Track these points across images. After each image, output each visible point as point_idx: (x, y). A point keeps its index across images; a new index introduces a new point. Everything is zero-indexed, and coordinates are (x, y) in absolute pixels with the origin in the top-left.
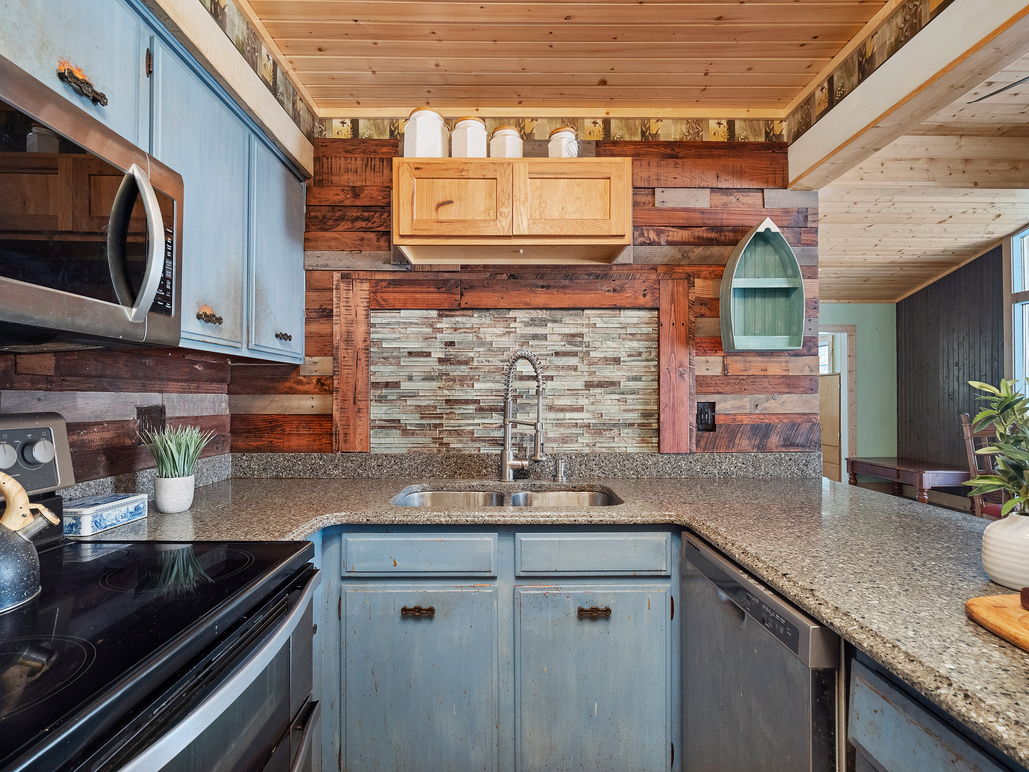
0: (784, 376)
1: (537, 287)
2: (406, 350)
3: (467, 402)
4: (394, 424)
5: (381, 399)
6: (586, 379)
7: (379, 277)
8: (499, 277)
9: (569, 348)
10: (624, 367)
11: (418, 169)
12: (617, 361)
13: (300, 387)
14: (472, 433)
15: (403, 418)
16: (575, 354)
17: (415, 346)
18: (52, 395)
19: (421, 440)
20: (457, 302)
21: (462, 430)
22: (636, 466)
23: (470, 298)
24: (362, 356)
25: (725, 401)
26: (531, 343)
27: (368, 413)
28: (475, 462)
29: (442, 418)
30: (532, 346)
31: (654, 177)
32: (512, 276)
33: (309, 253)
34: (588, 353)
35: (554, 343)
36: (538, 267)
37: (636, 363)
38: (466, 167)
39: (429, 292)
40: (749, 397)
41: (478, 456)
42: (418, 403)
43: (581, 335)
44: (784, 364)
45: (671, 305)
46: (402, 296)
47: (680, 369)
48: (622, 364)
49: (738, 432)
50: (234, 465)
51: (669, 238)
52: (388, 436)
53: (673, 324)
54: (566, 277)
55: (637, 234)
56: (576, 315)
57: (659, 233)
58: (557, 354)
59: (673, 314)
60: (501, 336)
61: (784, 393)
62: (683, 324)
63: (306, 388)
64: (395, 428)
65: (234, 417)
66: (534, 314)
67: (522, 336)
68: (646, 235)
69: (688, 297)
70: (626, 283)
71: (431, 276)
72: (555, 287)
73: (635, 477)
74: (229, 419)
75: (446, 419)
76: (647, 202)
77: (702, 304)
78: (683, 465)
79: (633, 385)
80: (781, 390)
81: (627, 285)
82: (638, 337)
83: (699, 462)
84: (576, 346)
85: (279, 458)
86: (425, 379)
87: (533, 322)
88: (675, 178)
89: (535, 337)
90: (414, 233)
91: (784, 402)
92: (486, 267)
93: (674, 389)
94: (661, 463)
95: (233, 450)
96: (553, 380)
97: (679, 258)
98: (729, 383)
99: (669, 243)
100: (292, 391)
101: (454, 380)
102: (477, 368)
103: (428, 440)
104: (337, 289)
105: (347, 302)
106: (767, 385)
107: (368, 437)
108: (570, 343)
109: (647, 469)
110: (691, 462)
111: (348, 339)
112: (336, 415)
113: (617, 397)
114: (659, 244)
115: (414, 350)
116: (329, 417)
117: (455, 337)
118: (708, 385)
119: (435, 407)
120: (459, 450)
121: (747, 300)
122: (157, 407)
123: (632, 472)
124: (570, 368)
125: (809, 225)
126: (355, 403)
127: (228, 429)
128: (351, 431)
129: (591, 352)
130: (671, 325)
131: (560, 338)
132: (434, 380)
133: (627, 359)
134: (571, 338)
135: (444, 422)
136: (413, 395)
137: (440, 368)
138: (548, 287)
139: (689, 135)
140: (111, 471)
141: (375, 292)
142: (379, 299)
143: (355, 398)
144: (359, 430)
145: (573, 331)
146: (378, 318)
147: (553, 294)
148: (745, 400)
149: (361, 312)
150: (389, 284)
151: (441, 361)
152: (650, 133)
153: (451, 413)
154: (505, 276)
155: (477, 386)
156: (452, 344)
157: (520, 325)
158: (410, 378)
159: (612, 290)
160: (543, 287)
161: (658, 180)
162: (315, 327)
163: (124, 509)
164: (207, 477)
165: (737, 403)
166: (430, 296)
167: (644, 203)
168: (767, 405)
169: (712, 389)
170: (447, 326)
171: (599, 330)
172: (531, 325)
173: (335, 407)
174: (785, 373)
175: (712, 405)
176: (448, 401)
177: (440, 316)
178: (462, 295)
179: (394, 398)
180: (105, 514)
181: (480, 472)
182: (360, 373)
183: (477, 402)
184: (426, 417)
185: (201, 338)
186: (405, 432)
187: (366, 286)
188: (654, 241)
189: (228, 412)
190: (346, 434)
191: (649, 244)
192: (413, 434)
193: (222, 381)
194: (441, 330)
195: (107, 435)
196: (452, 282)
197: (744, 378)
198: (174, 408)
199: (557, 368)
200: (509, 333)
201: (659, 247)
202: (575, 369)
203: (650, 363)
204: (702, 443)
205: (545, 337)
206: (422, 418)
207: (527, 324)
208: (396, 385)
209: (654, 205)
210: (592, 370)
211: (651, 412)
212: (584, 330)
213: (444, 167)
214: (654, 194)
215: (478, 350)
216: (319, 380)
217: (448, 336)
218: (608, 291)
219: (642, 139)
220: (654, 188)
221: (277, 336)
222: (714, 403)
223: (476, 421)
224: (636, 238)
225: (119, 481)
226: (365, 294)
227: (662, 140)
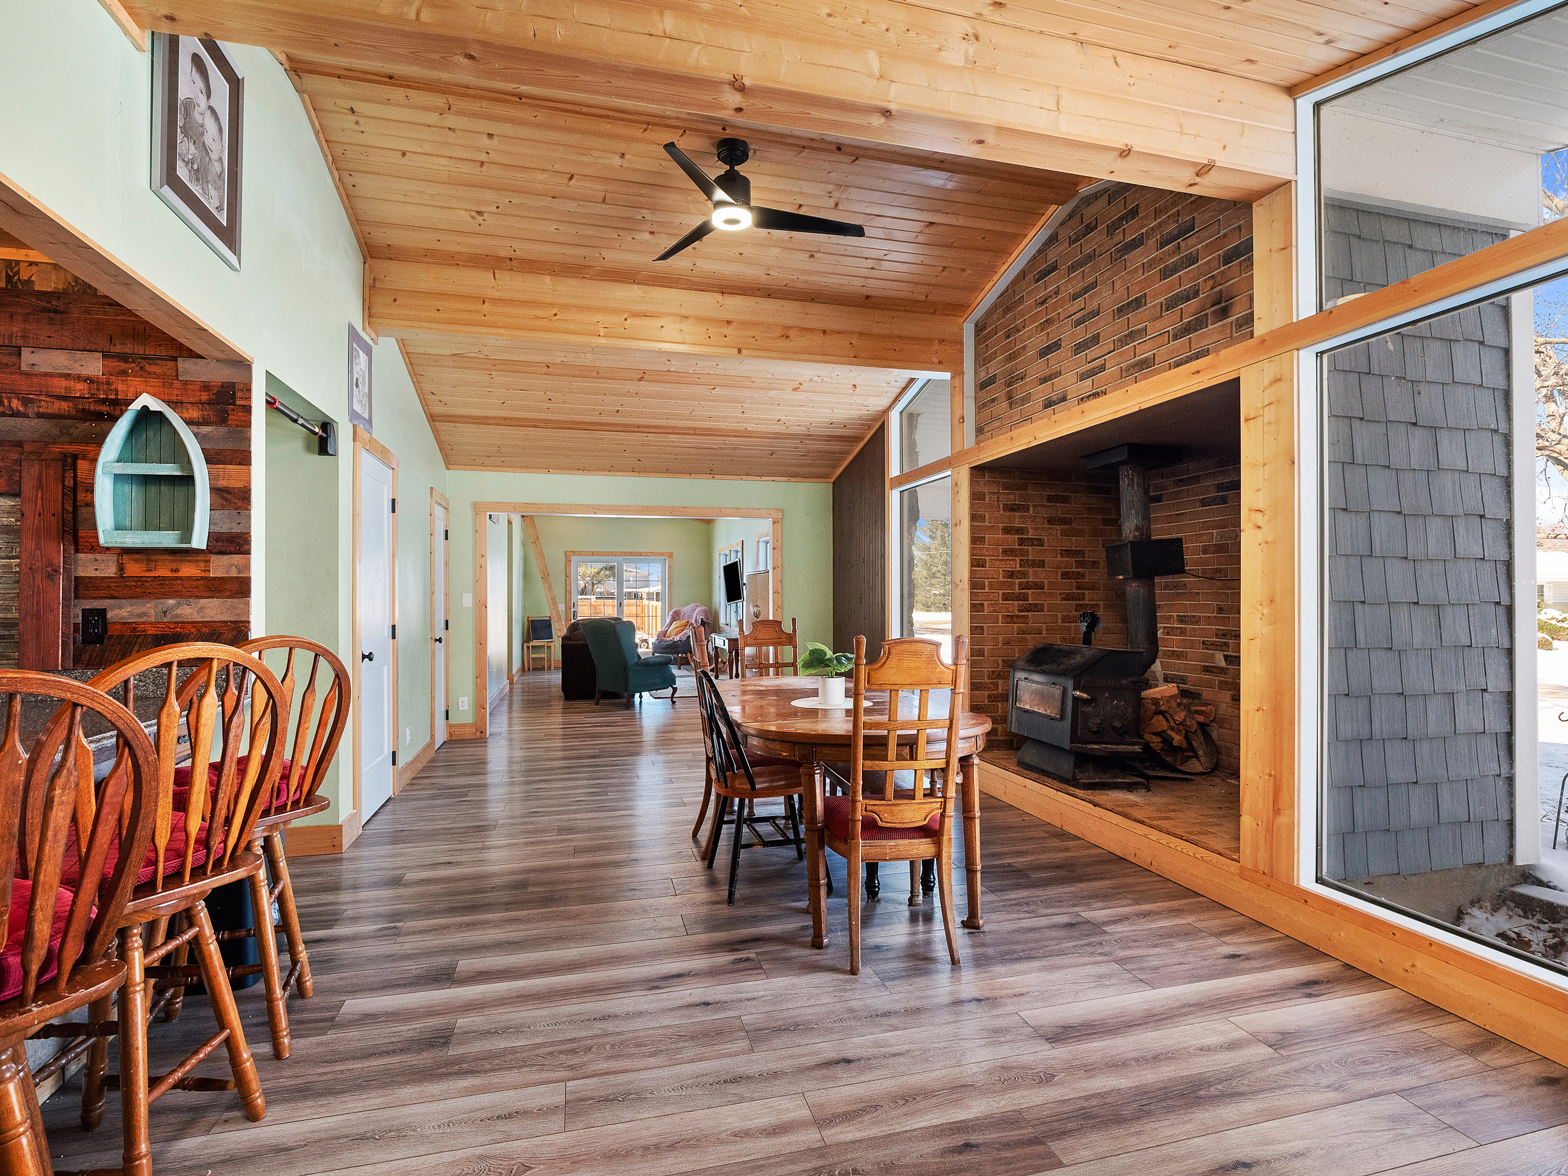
0: (202, 578)
25: (120, 607)
31: (19, 334)
40: (154, 602)
44: (203, 564)
45: (37, 492)
47: (49, 569)
49: (135, 644)
51: (41, 410)
53: (40, 515)
57: (26, 402)
59: (39, 502)
61: (203, 597)
62: (54, 515)
68: (6, 402)
69: (63, 481)
76: (10, 364)
77: (87, 491)
80: (198, 594)
88: (49, 337)
91: (202, 608)
93: (39, 594)
97: (55, 434)
98: (127, 586)
99: (40, 416)
106: (180, 588)
114: (25, 416)
118: (98, 588)
121: (149, 488)
125: (238, 403)
130: (37, 516)
139: (77, 286)
148: (148, 605)
152: (19, 279)
161: (24, 337)
165: (138, 610)
167: (7, 364)
168: (179, 611)
169: (102, 593)
174: (203, 574)
175: (102, 612)
188: (19, 411)
191: (12, 415)
197: (148, 579)
201: (27, 421)
203: (12, 561)
204: (85, 658)
209: (20, 367)
211: (13, 621)
214: (20, 355)
219: (7, 286)
220: (20, 347)
222: (105, 609)
227: (36, 289)
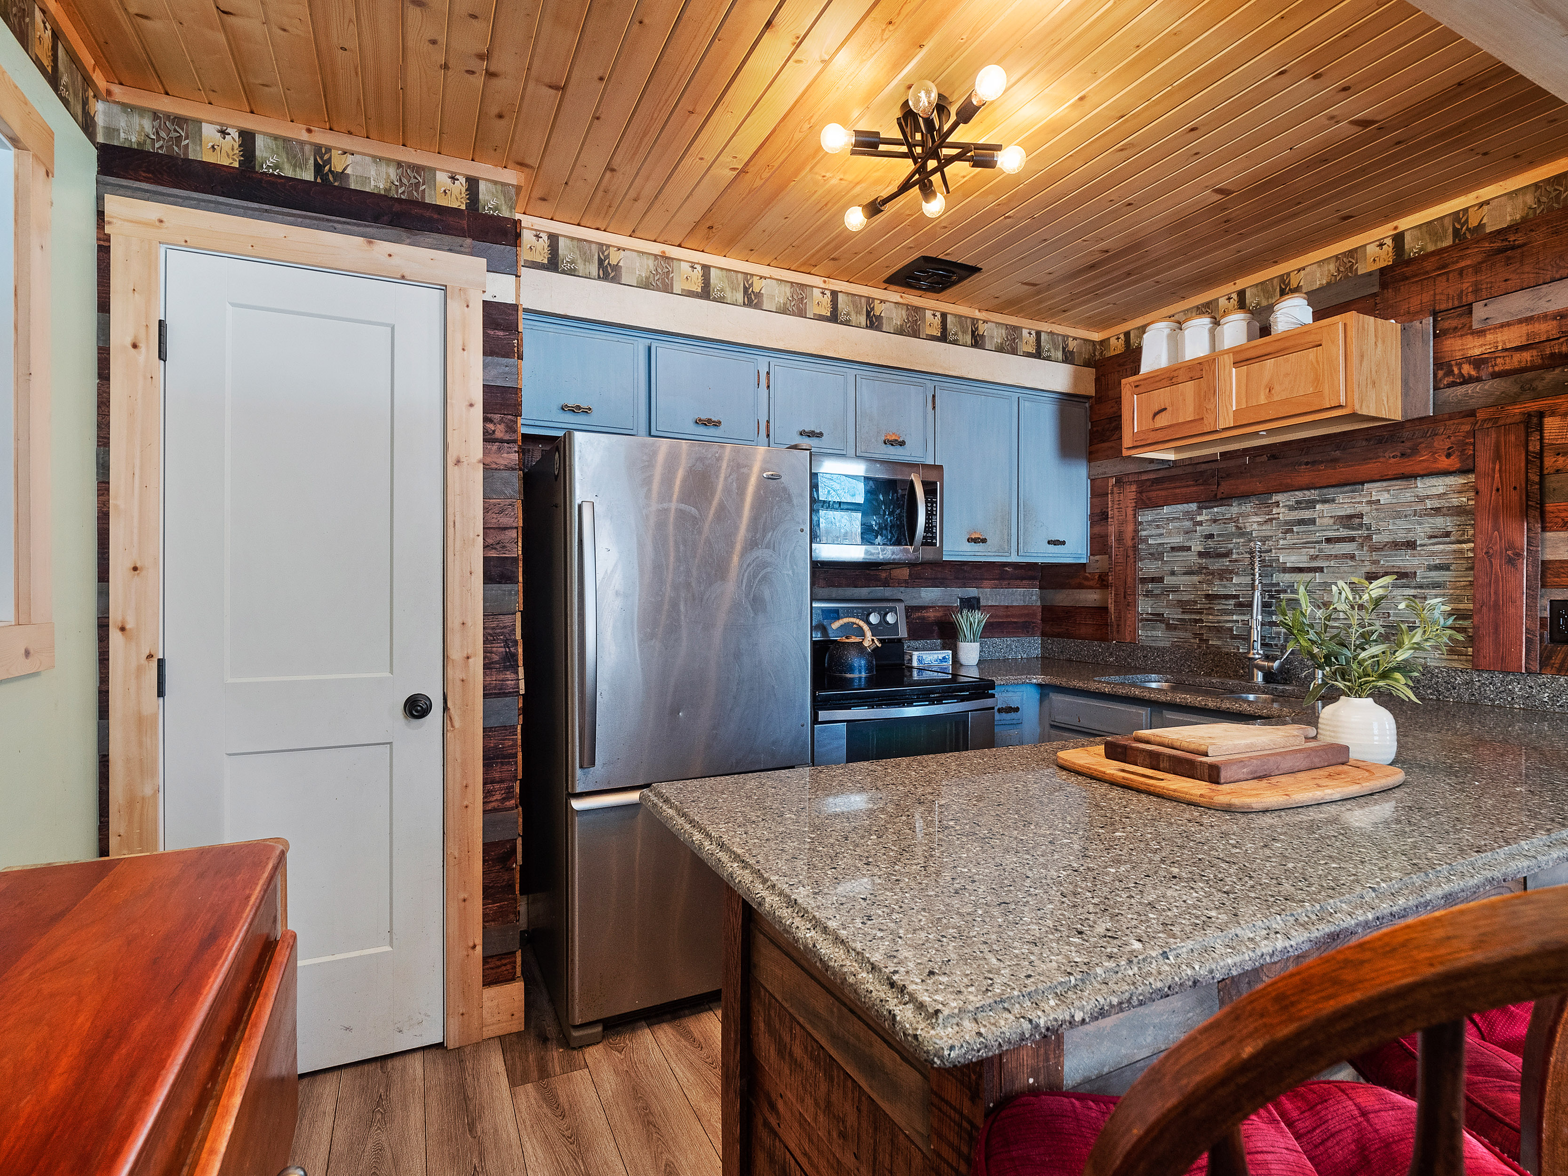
1: (1300, 465)
2: (1169, 545)
3: (1227, 597)
4: (1158, 618)
5: (1148, 594)
6: (1367, 569)
7: (1144, 477)
8: (1258, 459)
9: (1344, 533)
10: (1423, 552)
11: (1137, 386)
12: (1411, 545)
13: (1086, 583)
14: (1231, 629)
15: (1166, 613)
16: (1352, 539)
17: (1177, 540)
18: (908, 590)
19: (1182, 634)
20: (1214, 493)
21: (1221, 627)
22: (1436, 684)
23: (1225, 487)
24: (1131, 553)
26: (1295, 529)
27: (1135, 606)
28: (1232, 661)
29: (1201, 613)
30: (1297, 532)
31: (1470, 289)
32: (1273, 457)
33: (1092, 464)
34: (1369, 537)
35: (1324, 528)
36: (1305, 440)
37: (1441, 547)
38: (1175, 374)
39: (1188, 486)
41: (1235, 654)
42: (1180, 598)
43: (1361, 516)
45: (1494, 463)
46: (1163, 493)
47: (1509, 553)
48: (1418, 548)
50: (1043, 647)
51: (1497, 369)
52: (1154, 629)
53: (1498, 490)
54: (1338, 448)
55: (1440, 373)
56: (1353, 492)
57: (1478, 364)
58: (1329, 540)
59: (1497, 475)
60: (1262, 525)
62: (1515, 488)
63: (1091, 583)
64: (1160, 621)
65: (1044, 608)
66: (1299, 495)
67: (1286, 523)
68: (1456, 371)
69: (1527, 447)
70: (1421, 443)
71: (1189, 470)
72: (1322, 462)
73: (1435, 697)
74: (1040, 609)
75: (1207, 614)
76: (1460, 326)
77: (1558, 454)
78: (1517, 689)
79: (1436, 576)
81: (1423, 445)
82: (1445, 511)
83: (1548, 688)
84: (1353, 529)
85: (1072, 644)
86: (1185, 574)
87: (1299, 505)
88: (1506, 281)
89: (1301, 522)
90: (1136, 444)
92: (1245, 450)
93: (1497, 582)
94: (1478, 684)
95: (1043, 634)
96: (1323, 572)
97: (1515, 393)
99: (1495, 375)
100: (1080, 587)
101: (1212, 574)
102: (1236, 561)
103: (1188, 635)
104: (1112, 493)
105: (1119, 504)
107: (1135, 631)
108: (1345, 527)
109: (1454, 689)
110: (1531, 687)
111: (1120, 539)
112: (1112, 607)
113: (1412, 592)
114: (1478, 380)
115: (1176, 545)
116: (1104, 609)
117: (1215, 529)
119: (1195, 602)
120: (1218, 647)
122: (974, 598)
123: (1429, 692)
124: (1345, 556)
126: (1125, 597)
127: (1040, 618)
128: (1122, 623)
129: (1374, 536)
130: (1494, 492)
131: (1332, 521)
132: (1194, 574)
133: (1426, 541)
134: (1347, 520)
135: (1204, 617)
136: (1175, 590)
137: (1200, 561)
138: (1314, 463)
139: (1539, 210)
140: (941, 637)
141: (1141, 493)
142: (1144, 497)
143: (1125, 592)
144: (1128, 623)
145: (1349, 512)
146: (1145, 516)
147: (1319, 470)
149: (1130, 512)
150: (1153, 483)
151: (1200, 554)
152: (1468, 228)
153: (1210, 608)
154: (1264, 458)
155: (1235, 580)
156: (1211, 536)
157: (1283, 510)
158: (1173, 573)
159: (1399, 454)
160: (1307, 463)
161: (1476, 291)
162: (1097, 529)
163: (936, 656)
164: (1015, 653)
166: (1188, 490)
167: (1456, 328)
170: (1207, 518)
171: (1385, 506)
172: (1296, 509)
173: (1110, 601)
176: (1208, 596)
177: (1199, 508)
178: (1218, 485)
179: (1159, 592)
180: (924, 657)
181: (1237, 671)
182: (1129, 569)
183: (1236, 597)
184: (1187, 612)
185: (973, 554)
186: (1169, 627)
187: (1134, 488)
188: (1470, 376)
189: (1039, 604)
190: (1118, 625)
191: (1461, 384)
192: (1175, 629)
193: (1033, 578)
194: (1200, 523)
195: (938, 614)
196: (1209, 472)
198: (988, 599)
199: (1329, 557)
200: (1271, 520)
201: (1479, 385)
202: (1352, 557)
203: (1464, 546)
204: (1555, 660)
205: (1312, 521)
206: (1183, 612)
207: (1291, 508)
208: (1160, 580)
209: (1471, 327)
210: (1375, 558)
212: (1365, 508)
213: (1157, 379)
214: (1471, 313)
215: (1238, 540)
216: (1100, 576)
217: (1206, 529)
218: (1393, 457)
219: (1454, 241)
220: (1471, 304)
221: (1049, 542)
223: (1235, 618)
224: (1441, 380)
225: (945, 643)
226: (1133, 495)
227: (1489, 231)
